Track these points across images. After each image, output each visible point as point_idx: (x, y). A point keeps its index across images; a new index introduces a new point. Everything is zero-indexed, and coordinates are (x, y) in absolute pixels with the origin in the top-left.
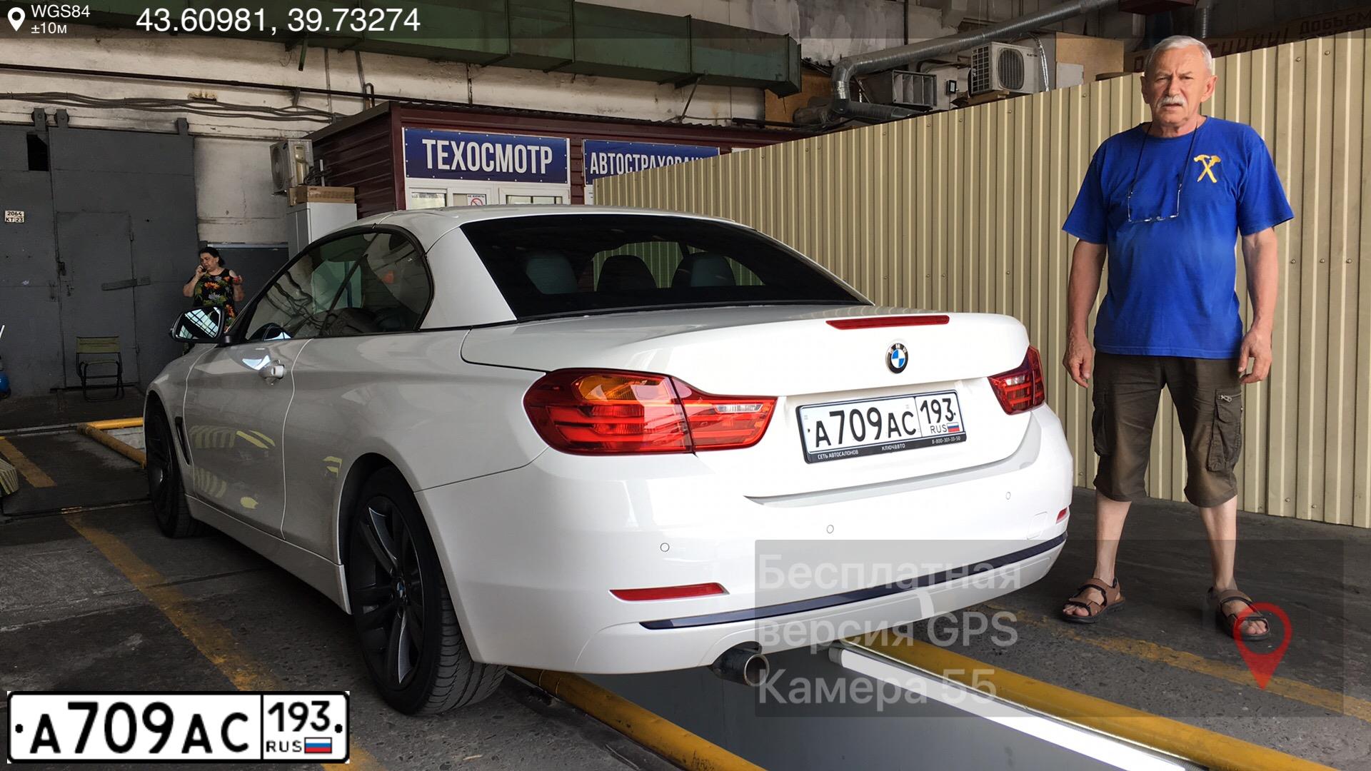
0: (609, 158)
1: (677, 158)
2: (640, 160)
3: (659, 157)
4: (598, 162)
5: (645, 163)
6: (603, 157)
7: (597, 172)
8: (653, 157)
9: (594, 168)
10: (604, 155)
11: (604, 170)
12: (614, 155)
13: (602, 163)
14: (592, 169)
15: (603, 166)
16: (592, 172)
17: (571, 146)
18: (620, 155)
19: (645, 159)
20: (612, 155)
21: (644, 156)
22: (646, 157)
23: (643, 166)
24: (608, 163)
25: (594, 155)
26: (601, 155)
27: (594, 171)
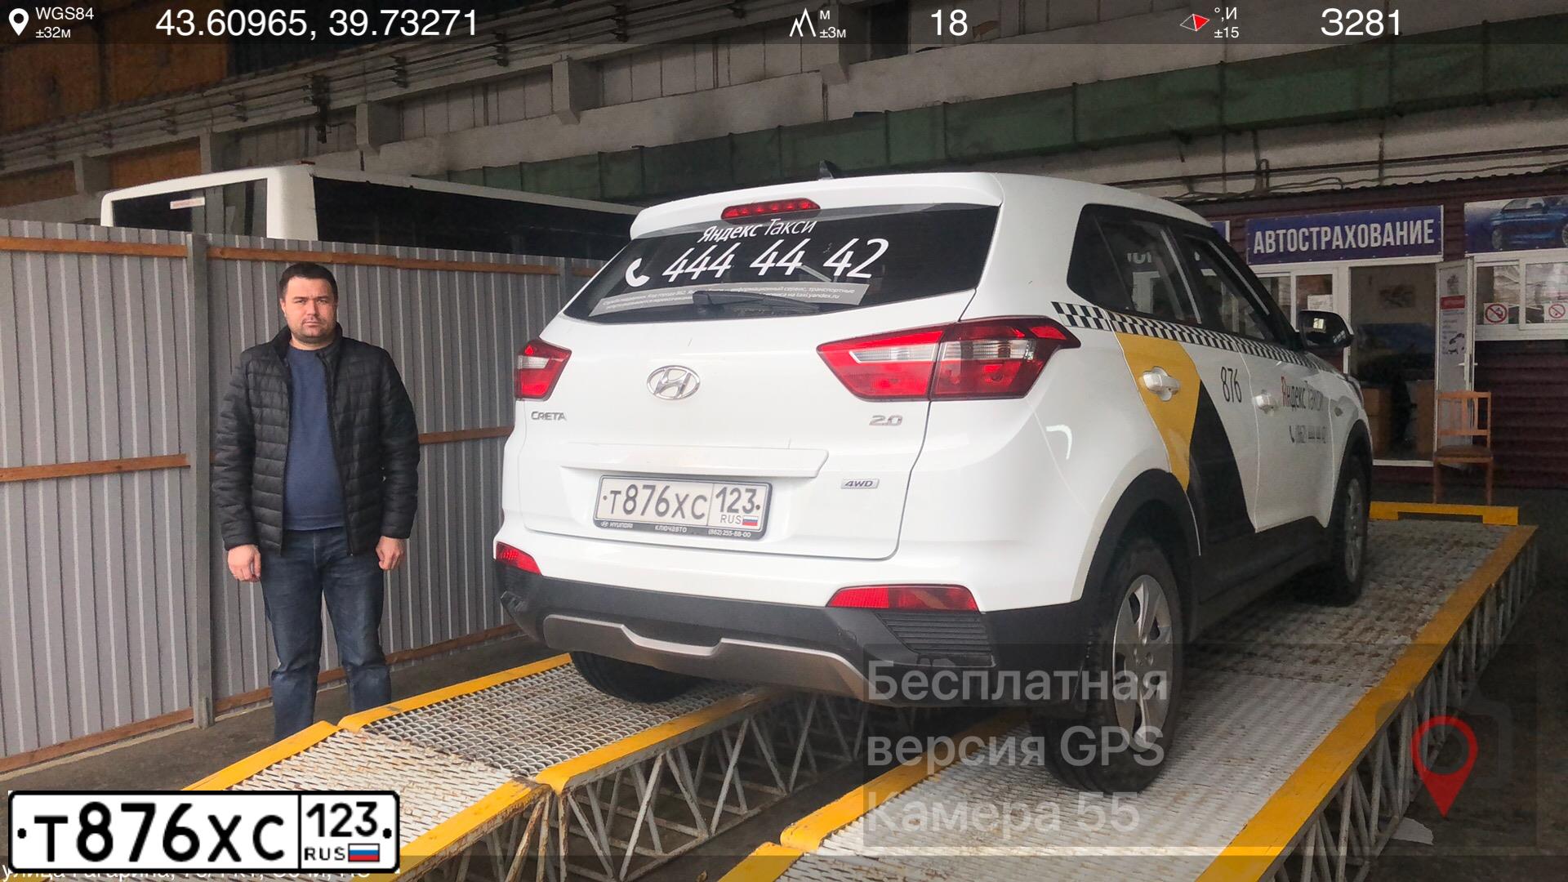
0: (1277, 236)
1: (1373, 226)
2: (1319, 233)
3: (1347, 227)
4: (1264, 242)
5: (1326, 236)
6: (1270, 237)
7: (1263, 252)
8: (1338, 229)
9: (1259, 248)
10: (1272, 232)
11: (1271, 248)
12: (1284, 231)
13: (1268, 241)
14: (1256, 248)
15: (1270, 244)
16: (1255, 252)
17: (1232, 229)
18: (1294, 231)
19: (1326, 232)
20: (1281, 232)
21: (1324, 229)
22: (1328, 229)
23: (1324, 240)
24: (1277, 241)
25: (1259, 234)
26: (1268, 233)
27: (1259, 251)
